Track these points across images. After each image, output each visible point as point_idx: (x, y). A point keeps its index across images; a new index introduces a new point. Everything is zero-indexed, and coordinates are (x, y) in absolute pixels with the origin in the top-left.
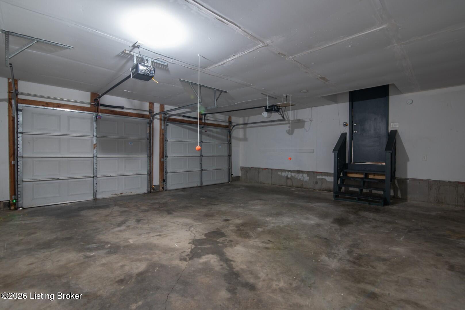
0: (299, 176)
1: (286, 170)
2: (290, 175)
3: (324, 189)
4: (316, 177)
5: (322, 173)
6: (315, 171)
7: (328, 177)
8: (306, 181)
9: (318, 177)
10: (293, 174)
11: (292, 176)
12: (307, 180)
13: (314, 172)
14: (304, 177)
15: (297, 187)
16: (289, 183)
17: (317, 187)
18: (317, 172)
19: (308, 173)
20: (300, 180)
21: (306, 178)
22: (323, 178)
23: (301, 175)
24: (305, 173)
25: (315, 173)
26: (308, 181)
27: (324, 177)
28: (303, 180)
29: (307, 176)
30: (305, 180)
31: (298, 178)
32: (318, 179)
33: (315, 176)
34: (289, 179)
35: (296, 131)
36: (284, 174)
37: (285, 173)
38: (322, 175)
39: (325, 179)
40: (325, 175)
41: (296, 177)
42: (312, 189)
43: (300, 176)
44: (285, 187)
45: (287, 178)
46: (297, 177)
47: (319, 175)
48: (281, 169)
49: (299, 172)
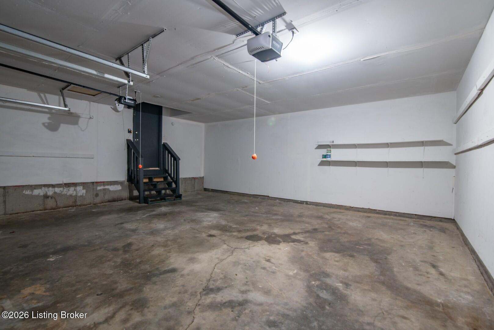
0: (69, 191)
1: (41, 185)
2: (50, 191)
3: (107, 201)
4: (97, 188)
5: (104, 182)
6: (96, 181)
7: (112, 186)
8: (81, 196)
9: (99, 188)
10: (57, 190)
11: (55, 193)
12: (83, 193)
13: (93, 183)
14: (78, 190)
15: (66, 207)
16: (50, 203)
17: (98, 200)
18: (97, 182)
19: (84, 184)
20: (71, 196)
21: (81, 191)
22: (105, 189)
23: (72, 189)
24: (79, 186)
25: (95, 183)
26: (84, 195)
27: (107, 187)
28: (76, 196)
29: (83, 189)
30: (79, 194)
31: (68, 194)
32: (99, 190)
33: (94, 187)
34: (50, 198)
35: (63, 127)
36: (36, 192)
37: (40, 190)
38: (104, 185)
39: (108, 189)
40: (108, 185)
41: (63, 193)
42: (91, 204)
43: (71, 191)
44: (44, 211)
45: (46, 197)
46: (66, 193)
47: (101, 186)
48: (30, 184)
49: (68, 185)
